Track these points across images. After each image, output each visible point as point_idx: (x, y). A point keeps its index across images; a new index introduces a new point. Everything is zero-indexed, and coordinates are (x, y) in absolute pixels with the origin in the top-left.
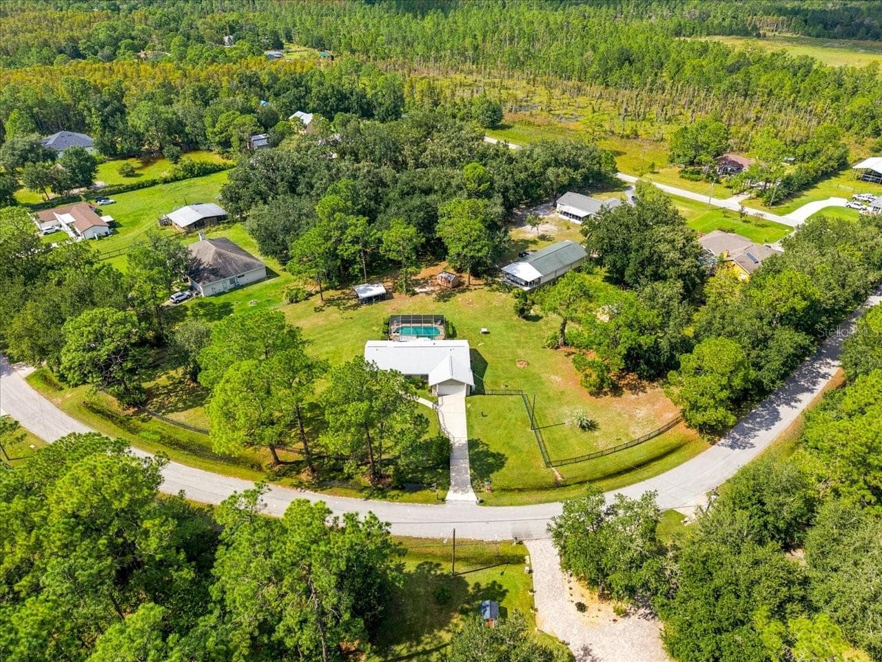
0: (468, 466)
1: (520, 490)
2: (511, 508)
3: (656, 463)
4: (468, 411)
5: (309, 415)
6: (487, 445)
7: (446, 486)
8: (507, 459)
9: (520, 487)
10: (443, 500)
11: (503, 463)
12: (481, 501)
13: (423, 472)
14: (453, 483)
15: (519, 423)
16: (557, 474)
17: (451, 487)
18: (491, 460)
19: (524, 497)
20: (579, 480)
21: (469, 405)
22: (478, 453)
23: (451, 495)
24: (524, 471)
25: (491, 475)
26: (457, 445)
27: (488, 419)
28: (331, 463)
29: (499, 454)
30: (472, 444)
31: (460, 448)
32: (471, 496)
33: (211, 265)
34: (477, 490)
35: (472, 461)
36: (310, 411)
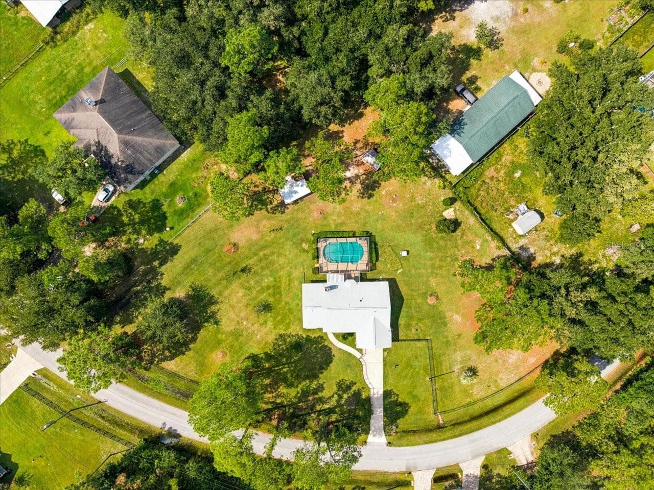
0: (382, 414)
1: (414, 432)
2: (408, 448)
3: (508, 406)
4: (385, 360)
5: (267, 365)
6: (397, 395)
7: (367, 432)
8: (410, 407)
9: (415, 429)
10: (365, 442)
11: (407, 411)
12: (389, 443)
13: (353, 420)
14: (372, 428)
15: (421, 372)
16: (441, 419)
17: (371, 432)
18: (399, 409)
19: (416, 438)
20: (453, 422)
21: (386, 354)
22: (391, 403)
23: (370, 438)
24: (418, 417)
25: (398, 421)
26: (376, 396)
27: (399, 368)
28: (291, 411)
29: (405, 403)
30: (387, 394)
31: (378, 399)
32: (383, 439)
33: (123, 162)
34: (388, 434)
35: (385, 410)
36: (268, 362)
